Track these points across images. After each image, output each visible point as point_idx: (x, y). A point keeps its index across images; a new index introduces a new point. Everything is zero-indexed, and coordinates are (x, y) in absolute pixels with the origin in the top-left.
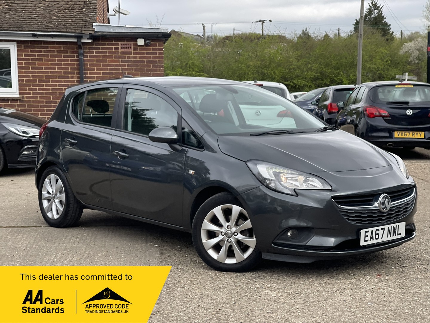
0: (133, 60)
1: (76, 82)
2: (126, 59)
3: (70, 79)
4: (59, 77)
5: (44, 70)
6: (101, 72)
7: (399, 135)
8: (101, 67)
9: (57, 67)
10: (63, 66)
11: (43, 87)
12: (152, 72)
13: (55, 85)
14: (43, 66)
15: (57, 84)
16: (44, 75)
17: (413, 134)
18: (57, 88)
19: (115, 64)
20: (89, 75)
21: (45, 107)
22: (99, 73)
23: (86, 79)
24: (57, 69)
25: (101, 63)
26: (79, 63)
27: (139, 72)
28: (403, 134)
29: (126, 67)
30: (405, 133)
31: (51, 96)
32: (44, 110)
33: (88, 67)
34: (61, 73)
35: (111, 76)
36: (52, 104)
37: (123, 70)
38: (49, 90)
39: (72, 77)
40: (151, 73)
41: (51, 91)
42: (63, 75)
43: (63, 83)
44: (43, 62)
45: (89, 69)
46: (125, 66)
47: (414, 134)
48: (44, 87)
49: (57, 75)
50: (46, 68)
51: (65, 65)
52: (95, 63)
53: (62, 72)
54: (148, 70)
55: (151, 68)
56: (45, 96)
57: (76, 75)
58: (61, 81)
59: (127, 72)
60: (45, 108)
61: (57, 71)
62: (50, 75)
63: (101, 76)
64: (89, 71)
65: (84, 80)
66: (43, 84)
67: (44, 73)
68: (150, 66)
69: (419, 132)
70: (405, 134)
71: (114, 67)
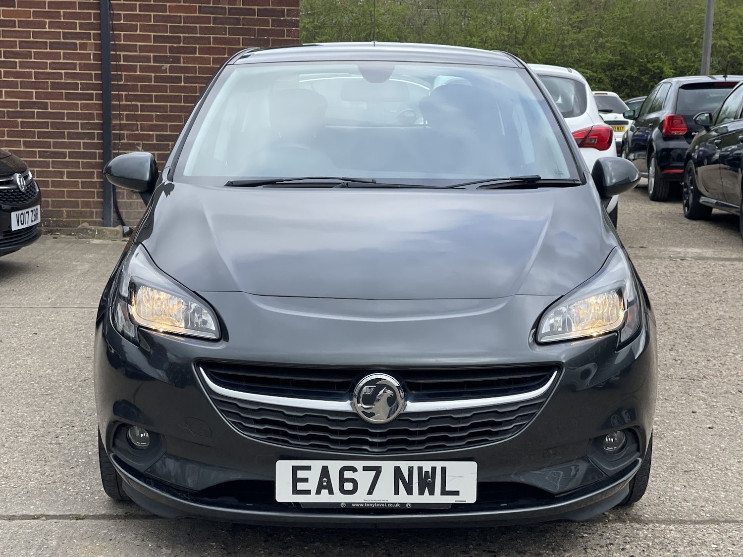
0: (227, 6)
1: (92, 57)
2: (211, 5)
3: (78, 51)
4: (52, 46)
5: (17, 29)
6: (152, 34)
8: (152, 23)
9: (47, 20)
10: (62, 20)
11: (16, 68)
12: (271, 38)
13: (44, 65)
14: (16, 19)
15: (49, 61)
16: (18, 40)
18: (48, 70)
19: (184, 17)
20: (122, 42)
21: (19, 118)
22: (147, 38)
23: (116, 51)
24: (47, 26)
25: (152, 14)
26: (98, 12)
27: (241, 37)
29: (212, 25)
31: (34, 91)
32: (15, 124)
33: (122, 22)
34: (56, 35)
35: (175, 45)
36: (36, 110)
37: (203, 30)
38: (29, 75)
39: (83, 46)
40: (268, 40)
41: (34, 80)
42: (62, 40)
43: (62, 61)
44: (16, 9)
45: (122, 28)
46: (208, 20)
48: (18, 69)
49: (48, 41)
50: (22, 24)
51: (66, 15)
52: (138, 12)
53: (60, 32)
54: (262, 32)
55: (270, 27)
56: (19, 90)
57: (92, 41)
58: (58, 56)
59: (212, 36)
60: (19, 120)
61: (47, 30)
62: (32, 39)
63: (152, 44)
64: (122, 33)
65: (112, 53)
66: (16, 62)
67: (18, 34)
68: (266, 23)
71: (182, 24)
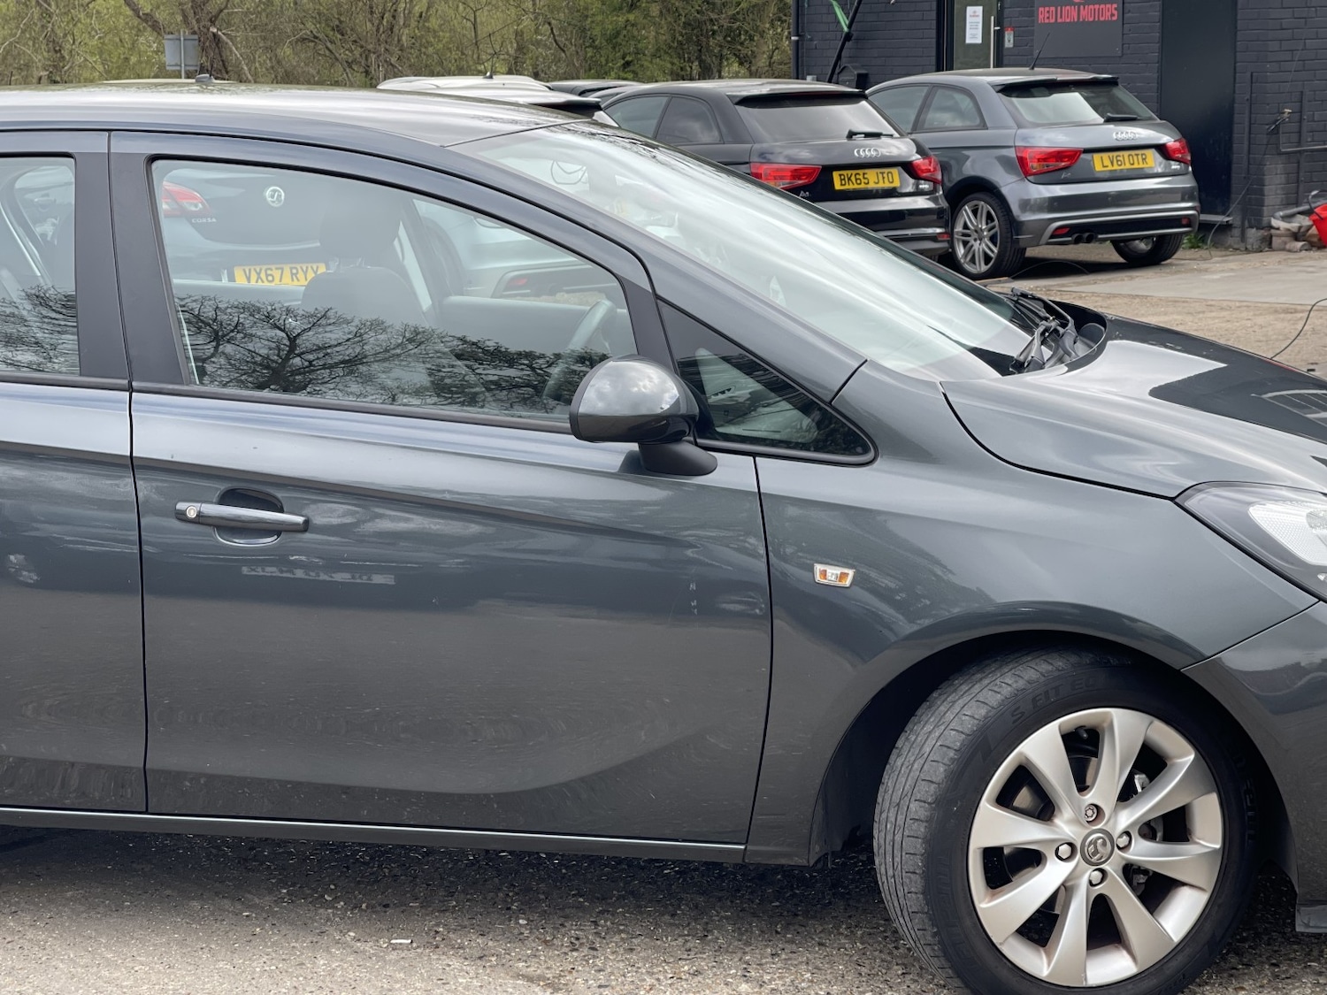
7: (249, 279)
17: (292, 274)
28: (263, 275)
30: (269, 272)
47: (294, 271)
69: (309, 265)
70: (267, 275)
